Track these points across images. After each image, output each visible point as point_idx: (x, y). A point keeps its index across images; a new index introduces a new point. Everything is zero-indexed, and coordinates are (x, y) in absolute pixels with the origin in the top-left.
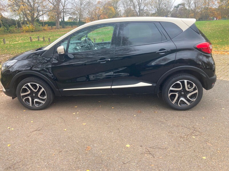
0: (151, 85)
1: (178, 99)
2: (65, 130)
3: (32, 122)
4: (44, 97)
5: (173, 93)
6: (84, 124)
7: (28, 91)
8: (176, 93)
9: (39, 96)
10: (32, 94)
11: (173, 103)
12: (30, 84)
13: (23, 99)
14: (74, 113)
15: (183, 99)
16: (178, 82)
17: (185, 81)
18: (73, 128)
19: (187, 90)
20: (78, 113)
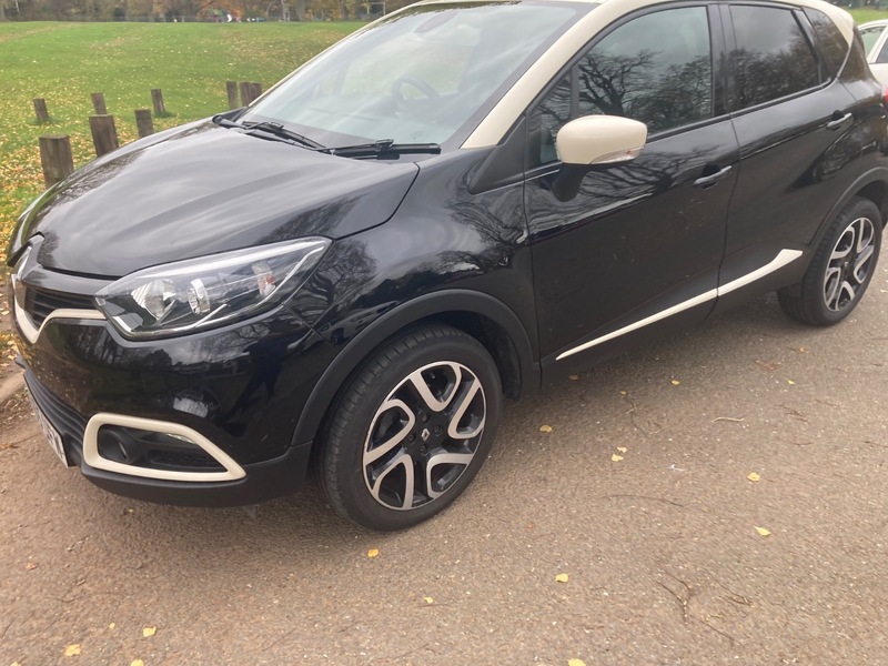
1: (840, 285)
2: (764, 532)
3: (564, 577)
4: (475, 428)
5: (834, 270)
6: (754, 476)
7: (407, 418)
8: (839, 269)
9: (452, 432)
10: (415, 433)
11: (828, 304)
12: (423, 373)
13: (372, 484)
14: (615, 458)
15: (846, 285)
16: (850, 228)
17: (862, 220)
18: (762, 510)
19: (859, 250)
20: (624, 450)
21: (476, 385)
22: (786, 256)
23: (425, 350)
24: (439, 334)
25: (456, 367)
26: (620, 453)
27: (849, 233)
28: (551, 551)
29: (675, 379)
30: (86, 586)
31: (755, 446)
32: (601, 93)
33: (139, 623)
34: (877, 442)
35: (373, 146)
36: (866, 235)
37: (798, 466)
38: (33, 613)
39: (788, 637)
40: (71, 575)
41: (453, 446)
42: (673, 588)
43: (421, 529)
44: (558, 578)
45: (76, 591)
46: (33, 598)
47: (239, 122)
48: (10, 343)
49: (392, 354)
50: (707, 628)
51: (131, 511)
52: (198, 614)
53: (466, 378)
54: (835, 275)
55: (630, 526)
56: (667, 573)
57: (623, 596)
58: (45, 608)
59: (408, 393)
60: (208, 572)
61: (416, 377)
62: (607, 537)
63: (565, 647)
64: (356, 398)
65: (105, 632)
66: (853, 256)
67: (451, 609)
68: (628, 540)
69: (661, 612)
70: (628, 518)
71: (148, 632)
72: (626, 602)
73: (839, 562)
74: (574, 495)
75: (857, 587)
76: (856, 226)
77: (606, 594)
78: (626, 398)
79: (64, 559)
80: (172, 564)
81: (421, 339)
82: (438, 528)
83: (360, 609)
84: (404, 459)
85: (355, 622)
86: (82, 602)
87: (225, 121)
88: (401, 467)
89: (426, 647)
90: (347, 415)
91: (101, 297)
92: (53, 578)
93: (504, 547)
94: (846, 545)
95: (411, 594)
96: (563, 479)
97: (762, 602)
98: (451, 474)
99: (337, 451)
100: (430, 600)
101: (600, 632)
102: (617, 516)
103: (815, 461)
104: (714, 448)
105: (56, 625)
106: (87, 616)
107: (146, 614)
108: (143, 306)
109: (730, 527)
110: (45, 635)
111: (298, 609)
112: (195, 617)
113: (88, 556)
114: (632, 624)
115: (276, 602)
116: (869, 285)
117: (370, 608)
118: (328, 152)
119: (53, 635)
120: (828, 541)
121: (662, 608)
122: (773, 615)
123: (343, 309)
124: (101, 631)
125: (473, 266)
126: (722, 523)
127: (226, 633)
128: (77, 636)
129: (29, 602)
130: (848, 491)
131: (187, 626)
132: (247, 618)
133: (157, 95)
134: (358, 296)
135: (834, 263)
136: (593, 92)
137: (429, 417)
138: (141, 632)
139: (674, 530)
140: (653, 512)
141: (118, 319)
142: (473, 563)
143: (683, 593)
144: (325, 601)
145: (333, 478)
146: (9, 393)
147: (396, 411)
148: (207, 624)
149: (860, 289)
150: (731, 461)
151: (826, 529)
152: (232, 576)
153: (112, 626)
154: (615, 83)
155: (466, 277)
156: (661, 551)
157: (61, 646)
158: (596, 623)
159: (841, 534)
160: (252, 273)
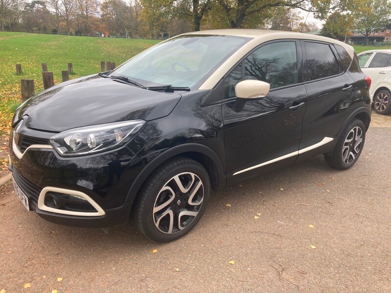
0: (332, 139)
1: (349, 153)
2: (313, 247)
3: (233, 262)
4: (199, 201)
5: (346, 147)
6: (311, 226)
7: (172, 195)
8: (348, 147)
9: (190, 202)
10: (174, 201)
11: (344, 160)
12: (179, 176)
13: (156, 221)
14: (256, 217)
15: (351, 153)
16: (352, 130)
17: (357, 127)
18: (313, 239)
19: (356, 139)
20: (260, 214)
21: (200, 183)
22: (327, 140)
23: (180, 167)
24: (186, 161)
25: (193, 175)
26: (258, 216)
27: (352, 132)
28: (228, 252)
29: (282, 188)
30: (33, 261)
31: (312, 215)
32: (258, 73)
33: (56, 276)
34: (361, 215)
35: (164, 87)
36: (359, 134)
37: (329, 223)
38: (11, 271)
39: (320, 286)
40: (27, 256)
41: (190, 208)
42: (277, 267)
43: (175, 242)
44: (230, 262)
45: (29, 263)
46: (11, 265)
47: (110, 76)
48: (3, 163)
49: (167, 168)
50: (289, 282)
51: (53, 232)
52: (81, 272)
53: (197, 180)
54: (347, 149)
55: (261, 244)
56: (274, 261)
57: (256, 270)
58: (16, 269)
59: (173, 184)
60: (85, 257)
61: (176, 178)
62: (251, 247)
63: (231, 288)
64: (151, 185)
65: (42, 279)
66: (354, 142)
67: (186, 273)
68: (259, 249)
69: (271, 276)
70: (260, 240)
71: (59, 279)
72: (257, 272)
73: (342, 259)
74: (238, 231)
75: (349, 269)
76: (355, 130)
77: (249, 269)
78: (261, 195)
79: (24, 250)
80: (70, 253)
81: (179, 162)
82: (182, 243)
83: (149, 272)
84: (170, 212)
85: (146, 277)
86: (32, 267)
87: (104, 75)
88: (168, 215)
89: (175, 287)
90: (148, 191)
91: (52, 139)
92: (19, 258)
93: (209, 250)
94: (346, 253)
95: (170, 267)
96: (234, 225)
97: (311, 273)
98: (189, 220)
99: (143, 206)
100: (178, 270)
101: (246, 283)
102: (255, 239)
103: (336, 221)
104: (296, 215)
105: (20, 276)
106: (33, 273)
107: (58, 272)
108: (68, 144)
109: (300, 245)
110: (16, 279)
111: (123, 272)
112: (79, 274)
113: (35, 249)
114: (259, 280)
115: (114, 269)
116: (361, 154)
117: (153, 272)
118: (146, 88)
119: (19, 279)
120: (339, 251)
121: (272, 275)
122: (315, 278)
123: (147, 150)
124: (40, 278)
125: (201, 135)
126: (297, 243)
127: (92, 280)
128: (30, 280)
129: (9, 266)
130: (348, 233)
131: (76, 277)
132: (102, 275)
133: (70, 65)
134: (154, 145)
135: (346, 144)
136: (254, 72)
137: (181, 195)
138: (56, 279)
139: (278, 245)
140: (270, 238)
141: (58, 149)
142: (196, 256)
143: (280, 269)
144: (134, 269)
145: (140, 217)
146: (2, 183)
147: (167, 191)
148: (85, 277)
149: (357, 155)
150: (302, 220)
151: (338, 247)
152: (96, 258)
153: (44, 276)
154: (263, 69)
155: (198, 140)
156: (272, 253)
157: (23, 284)
158: (245, 280)
159: (344, 249)
160: (113, 132)
